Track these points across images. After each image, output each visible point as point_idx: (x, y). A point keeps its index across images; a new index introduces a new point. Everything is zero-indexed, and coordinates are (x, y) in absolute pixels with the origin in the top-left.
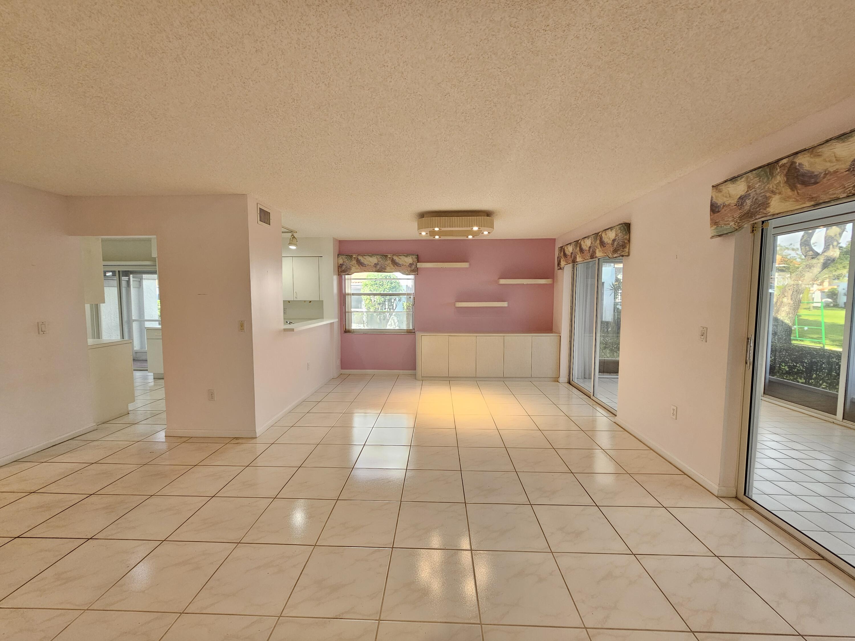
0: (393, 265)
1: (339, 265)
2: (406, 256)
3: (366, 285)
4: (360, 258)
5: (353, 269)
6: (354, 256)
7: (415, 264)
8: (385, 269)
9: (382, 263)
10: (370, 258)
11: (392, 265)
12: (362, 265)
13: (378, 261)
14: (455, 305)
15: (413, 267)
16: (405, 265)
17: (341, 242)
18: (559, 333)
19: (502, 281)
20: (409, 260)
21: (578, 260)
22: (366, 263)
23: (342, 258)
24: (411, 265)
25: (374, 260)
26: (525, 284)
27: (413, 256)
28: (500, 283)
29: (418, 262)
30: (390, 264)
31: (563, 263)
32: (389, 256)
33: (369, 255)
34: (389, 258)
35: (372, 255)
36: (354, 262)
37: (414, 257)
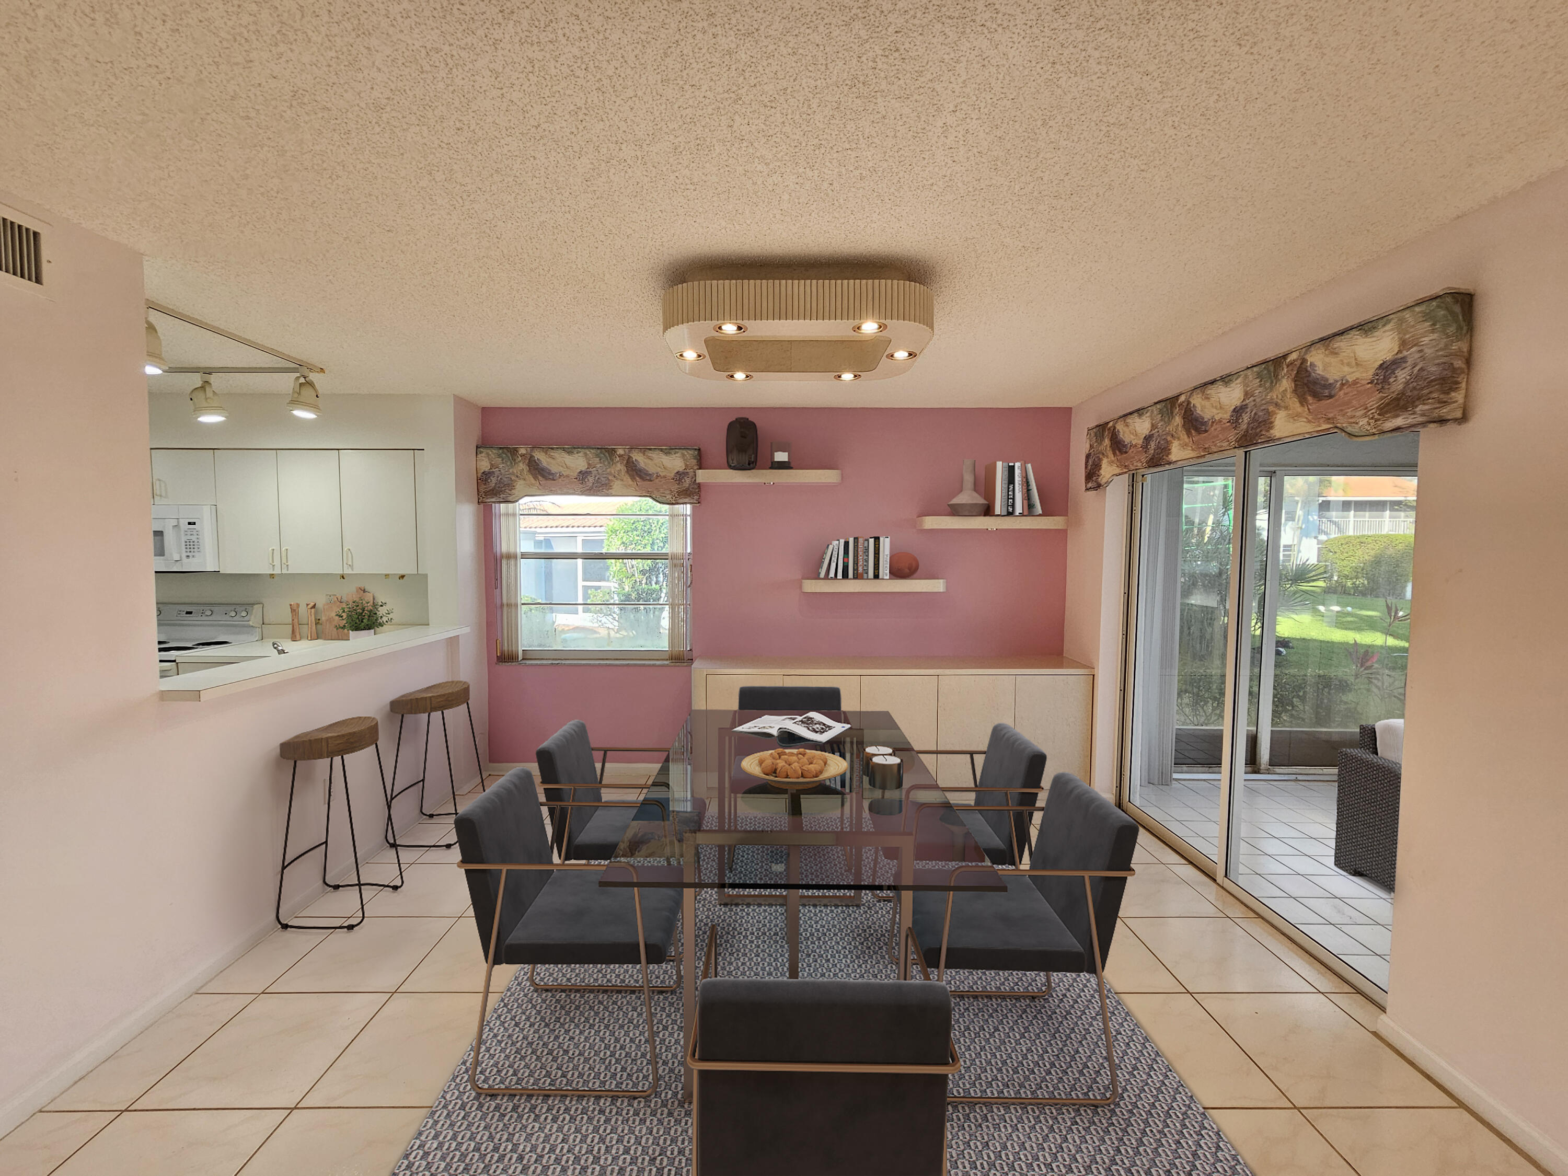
0: (630, 475)
1: (479, 475)
2: (667, 452)
3: (614, 532)
4: (539, 455)
5: (520, 485)
6: (522, 451)
7: (691, 474)
8: (610, 487)
9: (600, 471)
10: (566, 455)
11: (627, 476)
12: (543, 476)
13: (589, 464)
14: (801, 587)
15: (687, 482)
16: (665, 477)
17: (487, 413)
18: (1088, 666)
19: (931, 522)
20: (675, 463)
21: (1173, 457)
22: (554, 469)
23: (488, 454)
24: (680, 476)
25: (577, 462)
26: (992, 531)
27: (685, 452)
28: (926, 527)
29: (700, 469)
30: (623, 473)
31: (1107, 470)
32: (620, 452)
33: (564, 449)
34: (620, 456)
35: (572, 447)
36: (522, 466)
37: (689, 454)
